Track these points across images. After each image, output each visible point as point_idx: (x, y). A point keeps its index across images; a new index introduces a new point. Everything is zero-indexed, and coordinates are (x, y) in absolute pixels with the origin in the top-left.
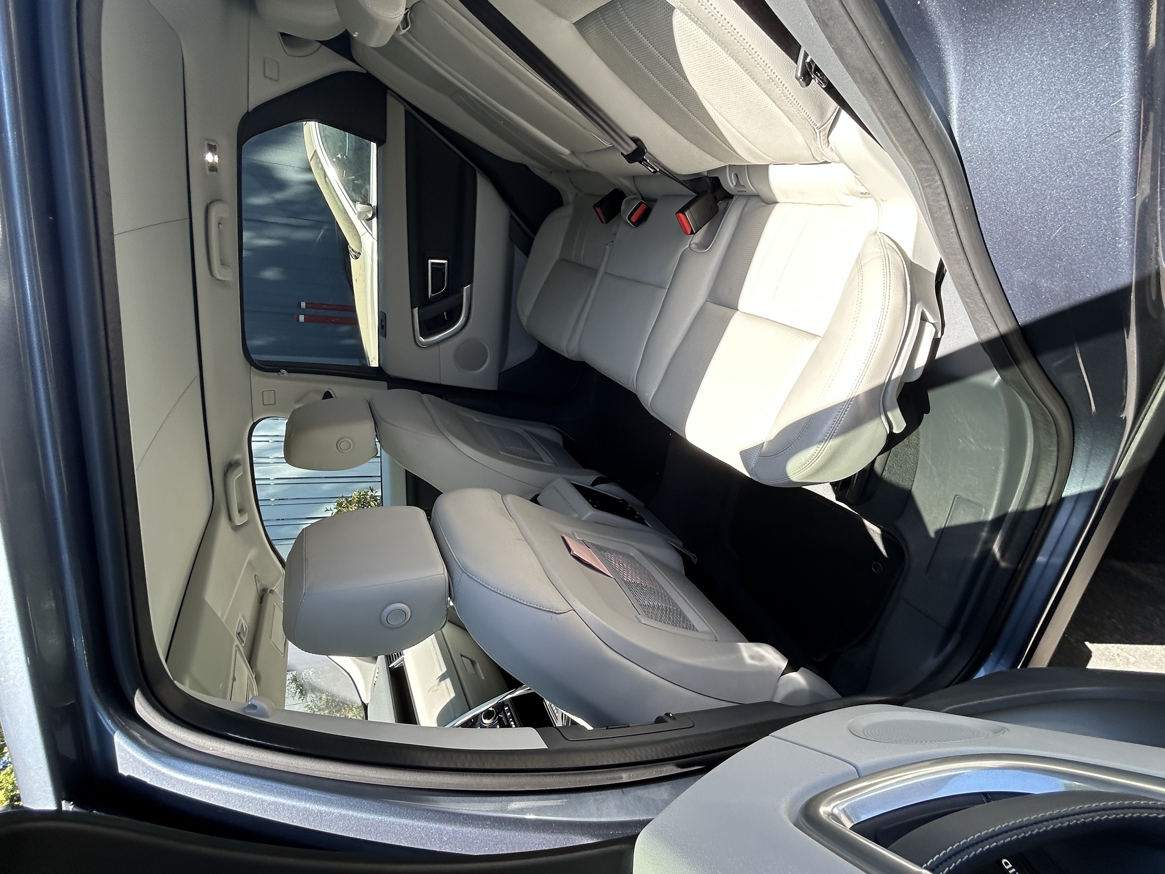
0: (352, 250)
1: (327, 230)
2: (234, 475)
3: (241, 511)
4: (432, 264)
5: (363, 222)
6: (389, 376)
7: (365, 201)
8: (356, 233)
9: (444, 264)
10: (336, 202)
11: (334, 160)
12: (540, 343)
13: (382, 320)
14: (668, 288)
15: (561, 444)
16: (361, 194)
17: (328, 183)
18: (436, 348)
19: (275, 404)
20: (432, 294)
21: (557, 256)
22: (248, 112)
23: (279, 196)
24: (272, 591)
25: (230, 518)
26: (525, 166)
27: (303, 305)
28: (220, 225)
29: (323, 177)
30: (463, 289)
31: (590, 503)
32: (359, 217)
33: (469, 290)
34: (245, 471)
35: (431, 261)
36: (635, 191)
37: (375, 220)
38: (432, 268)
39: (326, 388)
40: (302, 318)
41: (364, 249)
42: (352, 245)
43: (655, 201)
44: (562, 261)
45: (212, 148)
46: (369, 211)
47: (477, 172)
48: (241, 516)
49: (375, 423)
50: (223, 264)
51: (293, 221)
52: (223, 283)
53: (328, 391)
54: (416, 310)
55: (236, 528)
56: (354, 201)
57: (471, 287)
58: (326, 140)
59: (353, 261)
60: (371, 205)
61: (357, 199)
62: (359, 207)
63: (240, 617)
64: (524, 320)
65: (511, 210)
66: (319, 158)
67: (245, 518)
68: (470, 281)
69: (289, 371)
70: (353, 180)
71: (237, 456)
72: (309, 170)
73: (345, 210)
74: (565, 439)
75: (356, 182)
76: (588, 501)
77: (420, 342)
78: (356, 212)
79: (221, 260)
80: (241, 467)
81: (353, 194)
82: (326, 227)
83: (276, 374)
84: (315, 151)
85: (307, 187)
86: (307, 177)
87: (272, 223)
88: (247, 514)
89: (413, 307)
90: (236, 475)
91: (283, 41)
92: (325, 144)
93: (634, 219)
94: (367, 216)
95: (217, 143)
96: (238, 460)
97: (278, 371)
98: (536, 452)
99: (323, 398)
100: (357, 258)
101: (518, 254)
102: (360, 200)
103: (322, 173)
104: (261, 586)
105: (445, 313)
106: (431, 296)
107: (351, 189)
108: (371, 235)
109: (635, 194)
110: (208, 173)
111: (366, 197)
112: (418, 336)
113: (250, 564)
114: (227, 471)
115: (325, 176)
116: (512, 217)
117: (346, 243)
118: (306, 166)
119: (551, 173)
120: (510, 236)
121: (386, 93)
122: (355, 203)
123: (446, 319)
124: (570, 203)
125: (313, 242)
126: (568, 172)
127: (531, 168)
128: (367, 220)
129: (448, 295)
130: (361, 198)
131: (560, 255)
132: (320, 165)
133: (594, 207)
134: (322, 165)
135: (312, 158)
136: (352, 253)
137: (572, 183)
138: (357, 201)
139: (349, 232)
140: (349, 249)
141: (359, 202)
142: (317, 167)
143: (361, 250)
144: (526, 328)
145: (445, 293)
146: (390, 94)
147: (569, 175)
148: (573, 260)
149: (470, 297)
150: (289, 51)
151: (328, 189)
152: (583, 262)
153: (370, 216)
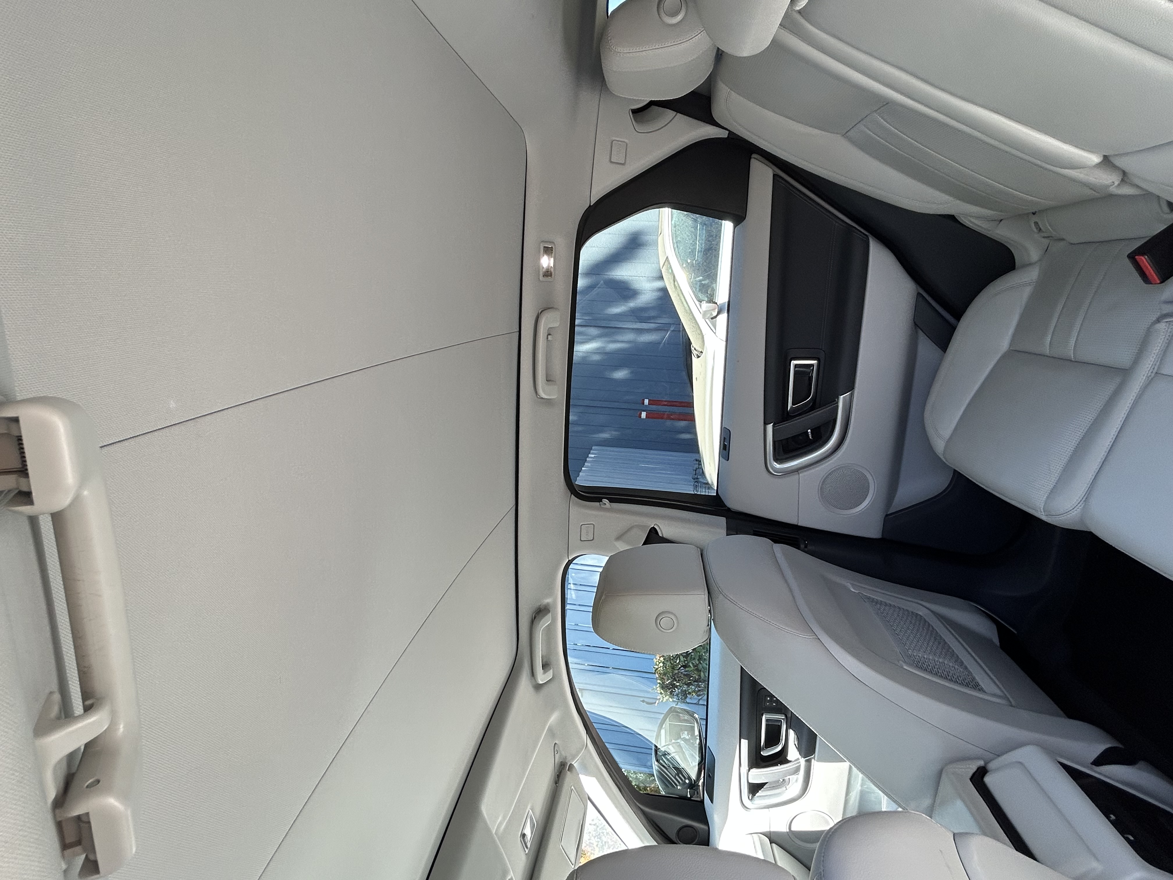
0: (695, 349)
1: (673, 331)
2: (541, 623)
3: (546, 666)
4: (796, 366)
5: (707, 320)
6: (729, 510)
7: (711, 301)
8: (699, 332)
9: (812, 365)
10: (682, 303)
11: (684, 265)
12: (955, 471)
13: (725, 438)
15: (996, 641)
16: (707, 293)
17: (677, 287)
18: (795, 477)
19: (592, 540)
20: (793, 404)
21: (1005, 345)
22: (590, 206)
23: (632, 304)
24: (571, 767)
25: (533, 674)
26: (952, 218)
27: (646, 402)
28: (549, 337)
29: (672, 281)
30: (838, 398)
31: (1114, 823)
32: (703, 316)
33: (848, 398)
34: (554, 620)
35: (794, 362)
37: (723, 318)
38: (796, 373)
39: (651, 523)
40: (644, 415)
41: (707, 348)
42: (695, 344)
44: (1013, 353)
45: (548, 251)
46: (714, 310)
47: (870, 238)
48: (545, 673)
49: (709, 593)
50: (549, 380)
51: (645, 326)
52: (548, 402)
53: (653, 527)
54: (770, 427)
55: (538, 687)
56: (700, 301)
57: (852, 395)
58: (677, 246)
59: (694, 360)
60: (716, 303)
61: (703, 299)
62: (705, 306)
63: (529, 807)
64: (939, 446)
65: (920, 286)
66: (671, 267)
67: (549, 675)
68: (850, 387)
69: (611, 501)
70: (700, 281)
71: (548, 600)
72: (661, 278)
73: (692, 312)
74: (1002, 631)
75: (703, 282)
76: (1108, 818)
77: (773, 468)
78: (701, 311)
79: (547, 375)
80: (550, 615)
81: (700, 295)
82: (672, 329)
83: (597, 504)
84: (667, 257)
85: (658, 293)
86: (659, 284)
88: (551, 671)
89: (766, 423)
90: (544, 623)
91: (634, 119)
92: (677, 249)
94: (711, 314)
95: (555, 245)
96: (548, 604)
97: (599, 500)
98: (962, 663)
99: (644, 544)
100: (698, 357)
102: (706, 299)
103: (671, 277)
104: (560, 757)
105: (809, 431)
106: (791, 408)
107: (698, 290)
108: (715, 333)
110: (541, 278)
111: (712, 296)
112: (770, 460)
113: (550, 730)
114: (535, 618)
115: (674, 280)
116: (919, 294)
117: (689, 343)
118: (658, 275)
119: (1001, 220)
120: (915, 323)
121: (751, 158)
122: (701, 302)
123: (811, 438)
124: (1030, 264)
125: (659, 343)
126: (1034, 214)
127: (963, 219)
128: (712, 318)
129: (814, 406)
130: (707, 297)
131: (1011, 345)
132: (670, 271)
133: (1132, 257)
134: (672, 271)
135: (664, 265)
136: (694, 352)
137: (1040, 230)
138: (703, 301)
139: (693, 331)
140: (692, 349)
141: (705, 302)
142: (668, 273)
143: (703, 349)
144: (942, 457)
145: (811, 404)
146: (755, 158)
147: (1034, 219)
148: (1047, 352)
149: (848, 410)
150: (639, 128)
151: (677, 292)
152: (1074, 354)
153: (715, 314)
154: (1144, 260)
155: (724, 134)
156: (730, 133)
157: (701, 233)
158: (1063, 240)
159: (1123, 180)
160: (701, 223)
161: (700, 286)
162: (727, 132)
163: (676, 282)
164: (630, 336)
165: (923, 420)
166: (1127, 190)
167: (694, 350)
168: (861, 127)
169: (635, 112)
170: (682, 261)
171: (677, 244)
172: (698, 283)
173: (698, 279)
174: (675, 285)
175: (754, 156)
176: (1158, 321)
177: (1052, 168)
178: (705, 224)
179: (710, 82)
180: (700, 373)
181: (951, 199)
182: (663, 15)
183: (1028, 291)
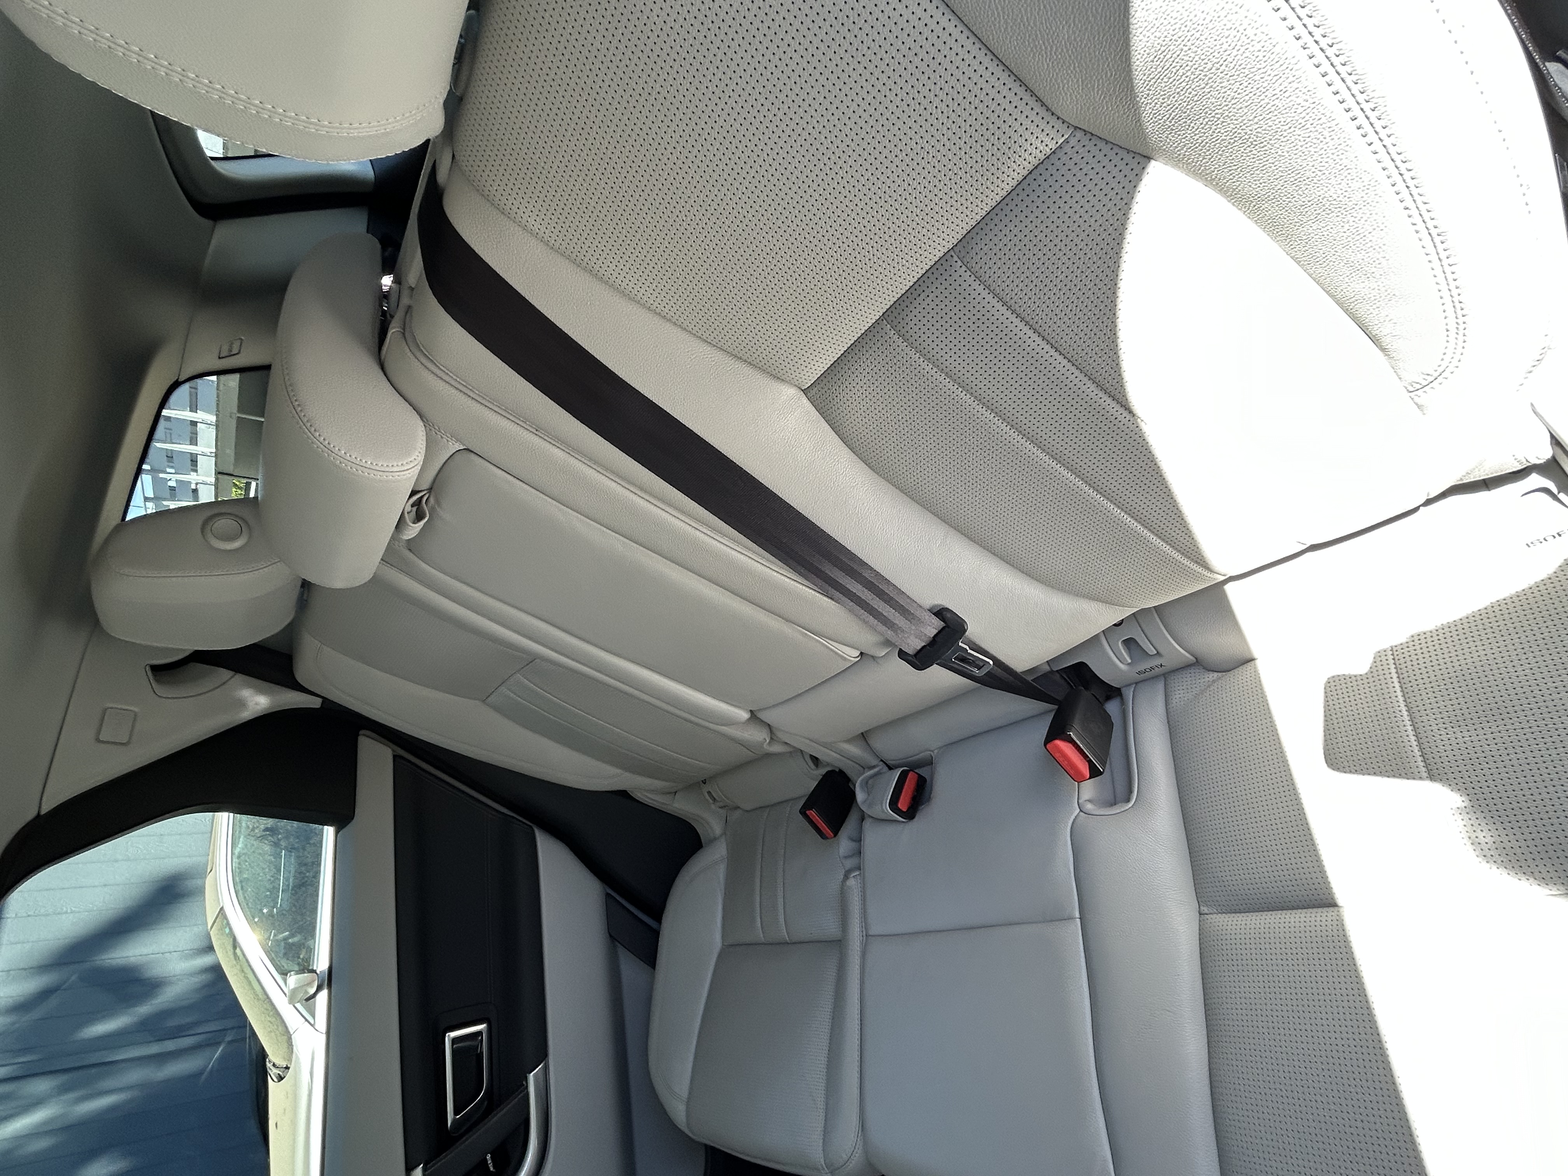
0: (274, 1065)
1: (230, 1042)
4: (454, 1041)
5: (298, 1005)
7: (306, 968)
8: (283, 1030)
9: (479, 1033)
10: (250, 983)
11: (256, 920)
12: (706, 1146)
14: (1077, 915)
16: (299, 957)
20: (456, 1114)
21: (717, 941)
22: (38, 815)
23: (144, 1009)
26: (623, 794)
29: (230, 948)
30: (526, 1079)
32: (292, 1001)
33: (541, 1077)
35: (450, 1036)
36: (874, 762)
37: (323, 995)
38: (454, 1052)
41: (297, 1057)
42: (274, 1056)
43: (929, 762)
44: (728, 950)
46: (310, 984)
47: (535, 831)
51: (170, 1045)
56: (284, 973)
57: (546, 1069)
58: (242, 888)
59: (273, 1086)
60: (314, 971)
61: (291, 968)
62: (293, 980)
64: (678, 1112)
65: (606, 887)
66: (228, 924)
68: (542, 1054)
70: (285, 939)
72: (210, 948)
73: (268, 997)
75: (290, 940)
78: (286, 991)
81: (284, 961)
82: (229, 1038)
84: (222, 909)
85: (203, 977)
86: (206, 960)
87: (123, 1061)
89: (409, 1169)
91: (155, 680)
92: (241, 892)
93: (903, 805)
94: (306, 992)
100: (281, 1078)
101: (630, 967)
102: (296, 968)
105: (489, 1157)
106: (454, 1121)
107: (280, 954)
108: (312, 1025)
109: (874, 767)
111: (306, 961)
115: (235, 944)
116: (608, 895)
117: (263, 1055)
118: (205, 944)
119: (675, 793)
120: (611, 936)
121: (358, 735)
122: (286, 975)
123: (492, 1169)
124: (715, 839)
125: (201, 1073)
126: (704, 782)
127: (639, 795)
128: (308, 999)
129: (492, 1103)
130: (299, 964)
131: (723, 937)
132: (227, 930)
133: (803, 812)
134: (231, 929)
135: (214, 922)
136: (273, 1072)
137: (714, 800)
138: (290, 971)
139: (271, 1032)
140: (269, 1065)
141: (292, 973)
142: (222, 934)
143: (290, 1060)
144: (687, 1131)
145: (486, 1103)
146: (364, 735)
147: (705, 789)
148: (760, 936)
149: (544, 1096)
150: (160, 690)
151: (238, 967)
152: (788, 934)
153: (312, 991)
154: (812, 813)
155: (315, 703)
156: (325, 700)
157: (287, 864)
158: (737, 808)
159: (771, 738)
160: (286, 848)
161: (285, 948)
162: (320, 700)
163: (238, 951)
164: (136, 1076)
165: (650, 1080)
166: (776, 748)
167: (272, 1068)
168: (503, 689)
169: (158, 670)
170: (252, 912)
171: (240, 885)
172: (283, 944)
173: (281, 936)
174: (235, 954)
175: (361, 732)
176: (846, 877)
177: (711, 726)
178: (294, 849)
179: (291, 633)
180: (285, 1110)
181: (619, 771)
182: (209, 536)
183: (721, 871)
